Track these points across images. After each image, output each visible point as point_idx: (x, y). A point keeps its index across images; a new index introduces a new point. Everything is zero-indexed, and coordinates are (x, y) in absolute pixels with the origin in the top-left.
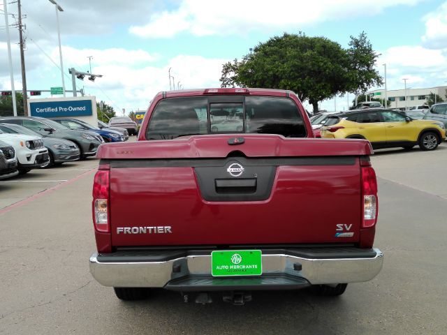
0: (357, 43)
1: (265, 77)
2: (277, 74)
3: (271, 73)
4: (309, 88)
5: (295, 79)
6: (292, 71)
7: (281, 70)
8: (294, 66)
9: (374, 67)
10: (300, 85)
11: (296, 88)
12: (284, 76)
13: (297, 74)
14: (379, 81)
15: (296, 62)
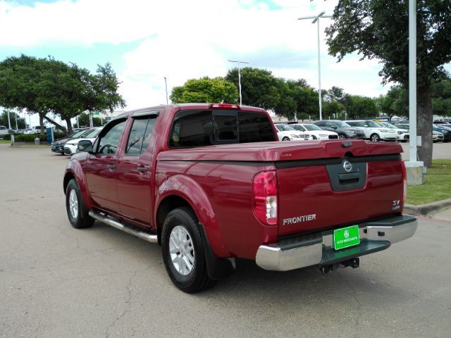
0: (103, 71)
1: (20, 94)
2: (32, 92)
3: (26, 90)
4: (64, 106)
5: (50, 97)
6: (47, 90)
7: (35, 88)
8: (49, 85)
9: (117, 92)
10: (56, 103)
11: (53, 105)
12: (39, 94)
13: (53, 93)
14: (123, 104)
15: (50, 82)
